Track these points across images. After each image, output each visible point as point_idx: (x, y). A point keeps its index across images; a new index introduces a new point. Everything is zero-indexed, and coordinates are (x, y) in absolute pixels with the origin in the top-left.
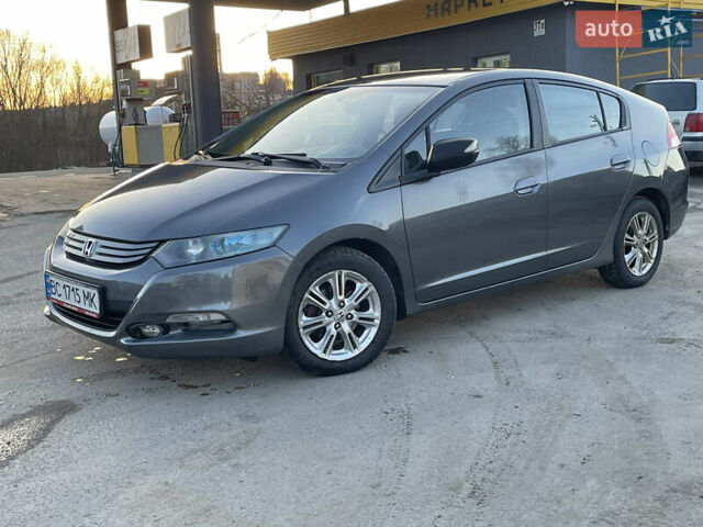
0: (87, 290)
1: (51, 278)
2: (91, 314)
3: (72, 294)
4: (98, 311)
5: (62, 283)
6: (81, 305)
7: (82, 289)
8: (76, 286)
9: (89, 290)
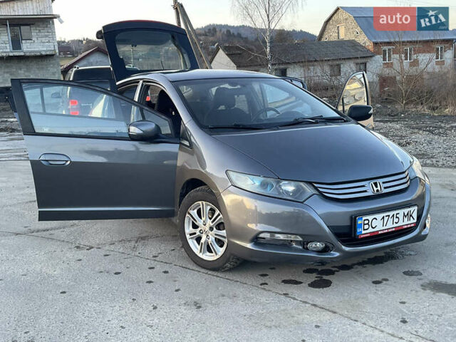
0: (406, 211)
1: (364, 218)
2: (409, 226)
3: (391, 220)
4: (415, 221)
5: (379, 216)
6: (401, 223)
7: (401, 212)
8: (395, 212)
9: (409, 209)
